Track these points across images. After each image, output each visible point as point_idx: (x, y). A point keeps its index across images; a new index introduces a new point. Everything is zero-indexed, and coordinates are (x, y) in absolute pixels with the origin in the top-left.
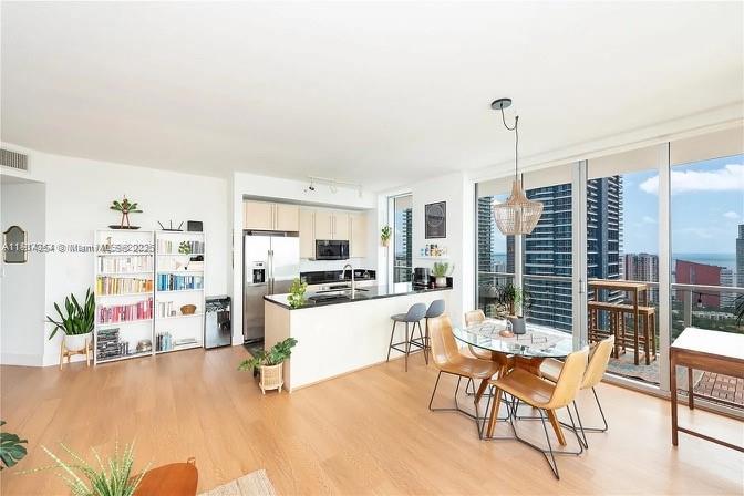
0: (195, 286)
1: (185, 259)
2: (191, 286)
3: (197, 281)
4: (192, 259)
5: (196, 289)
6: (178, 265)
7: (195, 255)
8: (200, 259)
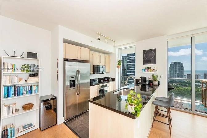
0: (33, 91)
1: (25, 75)
2: (30, 92)
3: (34, 88)
4: (30, 76)
5: (33, 94)
6: (20, 79)
7: (32, 73)
8: (36, 75)
